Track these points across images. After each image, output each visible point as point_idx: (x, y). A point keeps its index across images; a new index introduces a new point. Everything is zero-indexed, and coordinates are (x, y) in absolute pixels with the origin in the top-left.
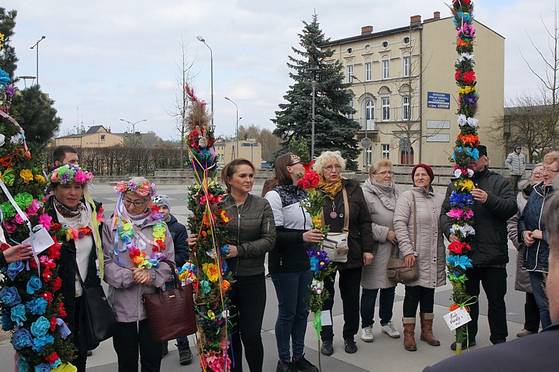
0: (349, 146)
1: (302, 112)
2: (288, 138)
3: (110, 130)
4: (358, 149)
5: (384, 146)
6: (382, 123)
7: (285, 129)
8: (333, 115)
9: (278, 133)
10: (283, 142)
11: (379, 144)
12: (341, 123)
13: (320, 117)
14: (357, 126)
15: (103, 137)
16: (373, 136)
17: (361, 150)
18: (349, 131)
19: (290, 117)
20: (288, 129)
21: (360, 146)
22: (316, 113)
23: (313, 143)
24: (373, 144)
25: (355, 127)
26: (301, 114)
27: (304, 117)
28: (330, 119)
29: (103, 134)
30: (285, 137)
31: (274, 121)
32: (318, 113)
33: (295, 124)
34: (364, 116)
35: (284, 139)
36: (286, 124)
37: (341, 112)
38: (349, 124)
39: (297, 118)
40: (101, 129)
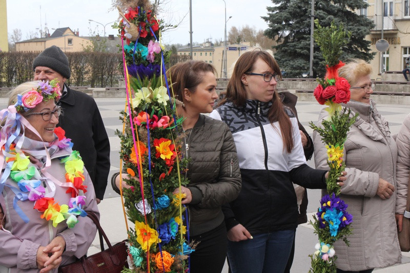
0: (359, 49)
1: (300, 7)
2: (283, 40)
3: (78, 33)
4: (370, 52)
5: (405, 49)
6: (403, 20)
7: (279, 29)
8: (339, 10)
9: (271, 34)
10: (277, 44)
11: (399, 47)
12: (349, 20)
13: (321, 13)
14: (370, 24)
15: (70, 41)
16: (391, 36)
17: (374, 54)
18: (359, 29)
19: (285, 14)
20: (283, 28)
21: (373, 48)
22: (317, 8)
23: (312, 46)
24: (391, 47)
25: (367, 25)
26: (298, 10)
27: (302, 13)
28: (335, 15)
29: (70, 37)
30: (279, 39)
31: (266, 19)
32: (320, 9)
33: (291, 22)
34: (380, 13)
35: (278, 41)
36: (281, 23)
37: (349, 6)
38: (358, 21)
39: (294, 15)
40: (68, 31)
